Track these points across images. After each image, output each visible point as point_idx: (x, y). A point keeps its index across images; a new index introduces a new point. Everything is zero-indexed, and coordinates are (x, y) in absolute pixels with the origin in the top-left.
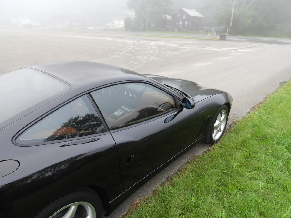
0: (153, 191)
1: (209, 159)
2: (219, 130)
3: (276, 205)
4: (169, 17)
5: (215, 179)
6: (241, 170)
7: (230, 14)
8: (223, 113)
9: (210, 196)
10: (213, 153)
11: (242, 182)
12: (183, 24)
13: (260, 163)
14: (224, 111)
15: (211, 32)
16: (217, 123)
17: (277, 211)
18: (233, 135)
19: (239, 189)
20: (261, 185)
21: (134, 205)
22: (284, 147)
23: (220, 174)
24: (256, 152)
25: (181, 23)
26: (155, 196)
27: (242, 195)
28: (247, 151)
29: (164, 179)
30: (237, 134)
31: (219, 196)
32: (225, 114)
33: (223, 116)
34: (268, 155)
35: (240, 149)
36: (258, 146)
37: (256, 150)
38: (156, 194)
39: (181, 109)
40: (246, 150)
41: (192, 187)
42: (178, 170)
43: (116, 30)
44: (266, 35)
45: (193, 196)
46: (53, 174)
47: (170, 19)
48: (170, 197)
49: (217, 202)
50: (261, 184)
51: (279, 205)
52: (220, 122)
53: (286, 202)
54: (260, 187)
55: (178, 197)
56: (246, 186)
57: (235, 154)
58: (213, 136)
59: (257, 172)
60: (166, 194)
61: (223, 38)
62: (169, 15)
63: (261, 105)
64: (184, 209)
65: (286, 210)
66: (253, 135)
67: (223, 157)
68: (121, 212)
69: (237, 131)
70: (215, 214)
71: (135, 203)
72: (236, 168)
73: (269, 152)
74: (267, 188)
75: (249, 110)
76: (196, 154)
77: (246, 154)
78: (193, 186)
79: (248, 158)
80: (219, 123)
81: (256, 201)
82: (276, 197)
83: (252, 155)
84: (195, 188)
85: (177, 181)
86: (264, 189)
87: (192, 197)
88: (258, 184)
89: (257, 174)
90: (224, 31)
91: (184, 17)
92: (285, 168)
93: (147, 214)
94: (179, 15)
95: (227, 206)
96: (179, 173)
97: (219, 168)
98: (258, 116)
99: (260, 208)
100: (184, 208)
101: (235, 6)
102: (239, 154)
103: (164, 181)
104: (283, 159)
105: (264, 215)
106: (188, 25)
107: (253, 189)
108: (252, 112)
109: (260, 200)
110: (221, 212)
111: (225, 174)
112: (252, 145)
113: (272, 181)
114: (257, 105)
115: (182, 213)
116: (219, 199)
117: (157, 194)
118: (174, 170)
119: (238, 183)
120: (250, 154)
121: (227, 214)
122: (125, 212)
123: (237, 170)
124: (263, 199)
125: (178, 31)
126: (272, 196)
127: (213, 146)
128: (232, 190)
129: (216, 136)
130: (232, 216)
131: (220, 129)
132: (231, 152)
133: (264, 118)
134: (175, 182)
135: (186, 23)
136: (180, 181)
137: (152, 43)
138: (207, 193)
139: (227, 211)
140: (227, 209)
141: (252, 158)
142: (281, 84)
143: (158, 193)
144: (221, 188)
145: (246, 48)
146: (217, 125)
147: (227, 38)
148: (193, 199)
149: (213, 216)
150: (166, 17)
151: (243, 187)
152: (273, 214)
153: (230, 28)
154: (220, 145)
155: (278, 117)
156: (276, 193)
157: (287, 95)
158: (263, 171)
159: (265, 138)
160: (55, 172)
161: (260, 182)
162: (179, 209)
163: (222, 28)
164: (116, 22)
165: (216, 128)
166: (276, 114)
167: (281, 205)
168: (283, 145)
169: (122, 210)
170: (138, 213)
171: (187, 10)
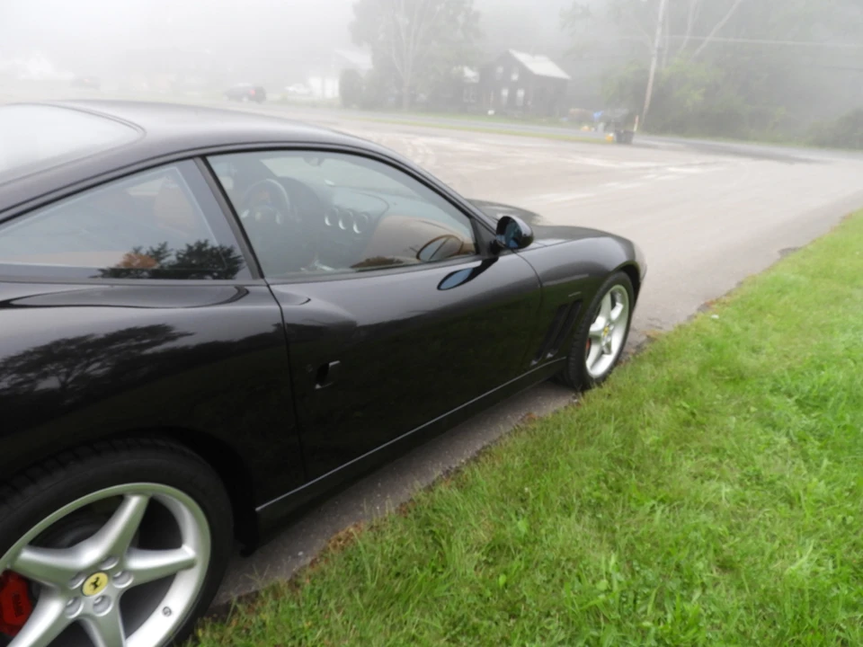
0: (401, 505)
1: (575, 425)
2: (605, 350)
3: (769, 544)
4: (470, 74)
5: (591, 472)
6: (667, 453)
7: (646, 72)
8: (618, 297)
9: (573, 517)
10: (586, 409)
11: (668, 485)
12: (512, 97)
13: (721, 436)
14: (620, 291)
15: (591, 122)
16: (599, 324)
17: (771, 557)
18: (647, 367)
19: (662, 501)
20: (726, 493)
21: (340, 540)
22: (791, 401)
23: (606, 462)
24: (711, 409)
25: (505, 93)
26: (406, 517)
27: (668, 517)
28: (684, 408)
29: (437, 473)
30: (656, 365)
31: (600, 516)
32: (623, 302)
33: (619, 307)
34: (745, 419)
35: (664, 402)
36: (719, 396)
37: (711, 406)
38: (410, 512)
39: (492, 256)
40: (685, 404)
41: (519, 494)
42: (479, 453)
43: (314, 105)
44: (743, 138)
45: (521, 517)
46: (64, 385)
47: (474, 81)
48: (450, 517)
49: (595, 534)
50: (726, 490)
51: (777, 542)
52: (610, 322)
53: (799, 536)
54: (721, 499)
55: (477, 520)
56: (679, 494)
57: (650, 414)
58: (589, 363)
59: (715, 460)
60: (441, 510)
61: (623, 138)
62: (471, 67)
63: (727, 300)
64: (493, 550)
65: (798, 556)
66: (704, 368)
67: (616, 419)
68: (296, 557)
69: (659, 359)
70: (588, 565)
71: (342, 534)
72: (653, 449)
73: (748, 411)
74: (743, 500)
75: (693, 310)
76: (535, 414)
77: (684, 414)
78: (521, 490)
79: (688, 423)
80: (605, 327)
81: (709, 531)
82: (769, 524)
83: (699, 417)
84: (528, 494)
85: (474, 476)
86: (732, 501)
87: (518, 520)
88: (717, 491)
89: (713, 465)
90: (629, 120)
91: (515, 77)
92: (794, 452)
93: (378, 559)
94: (500, 70)
95: (622, 543)
96: (482, 459)
97: (603, 445)
98: (718, 325)
99: (722, 550)
100: (494, 547)
101: (660, 50)
102: (663, 415)
103: (435, 477)
104: (789, 428)
105: (732, 569)
106: (526, 99)
107: (701, 503)
108: (701, 314)
109: (722, 529)
110: (603, 559)
111: (619, 461)
112: (701, 394)
113: (757, 484)
114: (717, 300)
115: (486, 562)
116: (600, 527)
117: (413, 511)
118: (469, 453)
119: (658, 485)
120: (693, 414)
121: (624, 565)
122: (309, 560)
123: (656, 452)
124: (730, 528)
125: (496, 113)
126: (755, 520)
127: (588, 393)
128: (637, 501)
129: (597, 365)
130: (637, 569)
131: (609, 346)
132: (639, 407)
133: (737, 328)
134: (471, 480)
135: (521, 93)
136: (485, 478)
137: (420, 141)
138: (566, 509)
139: (623, 556)
140: (623, 550)
141: (700, 425)
142: (785, 252)
143: (415, 510)
144: (606, 497)
145: (690, 165)
146: (600, 332)
147: (635, 140)
148: (522, 526)
149: (581, 566)
150: (462, 73)
151: (671, 495)
152: (759, 566)
153: (645, 112)
154: (606, 389)
155: (775, 330)
156: (768, 512)
157: (802, 278)
158: (731, 457)
159: (737, 377)
160: (70, 379)
161: (723, 485)
162: (478, 549)
163: (622, 112)
164: (315, 82)
165: (597, 338)
166: (769, 320)
167: (783, 543)
168: (790, 396)
169: (301, 553)
170: (351, 559)
171: (522, 57)
